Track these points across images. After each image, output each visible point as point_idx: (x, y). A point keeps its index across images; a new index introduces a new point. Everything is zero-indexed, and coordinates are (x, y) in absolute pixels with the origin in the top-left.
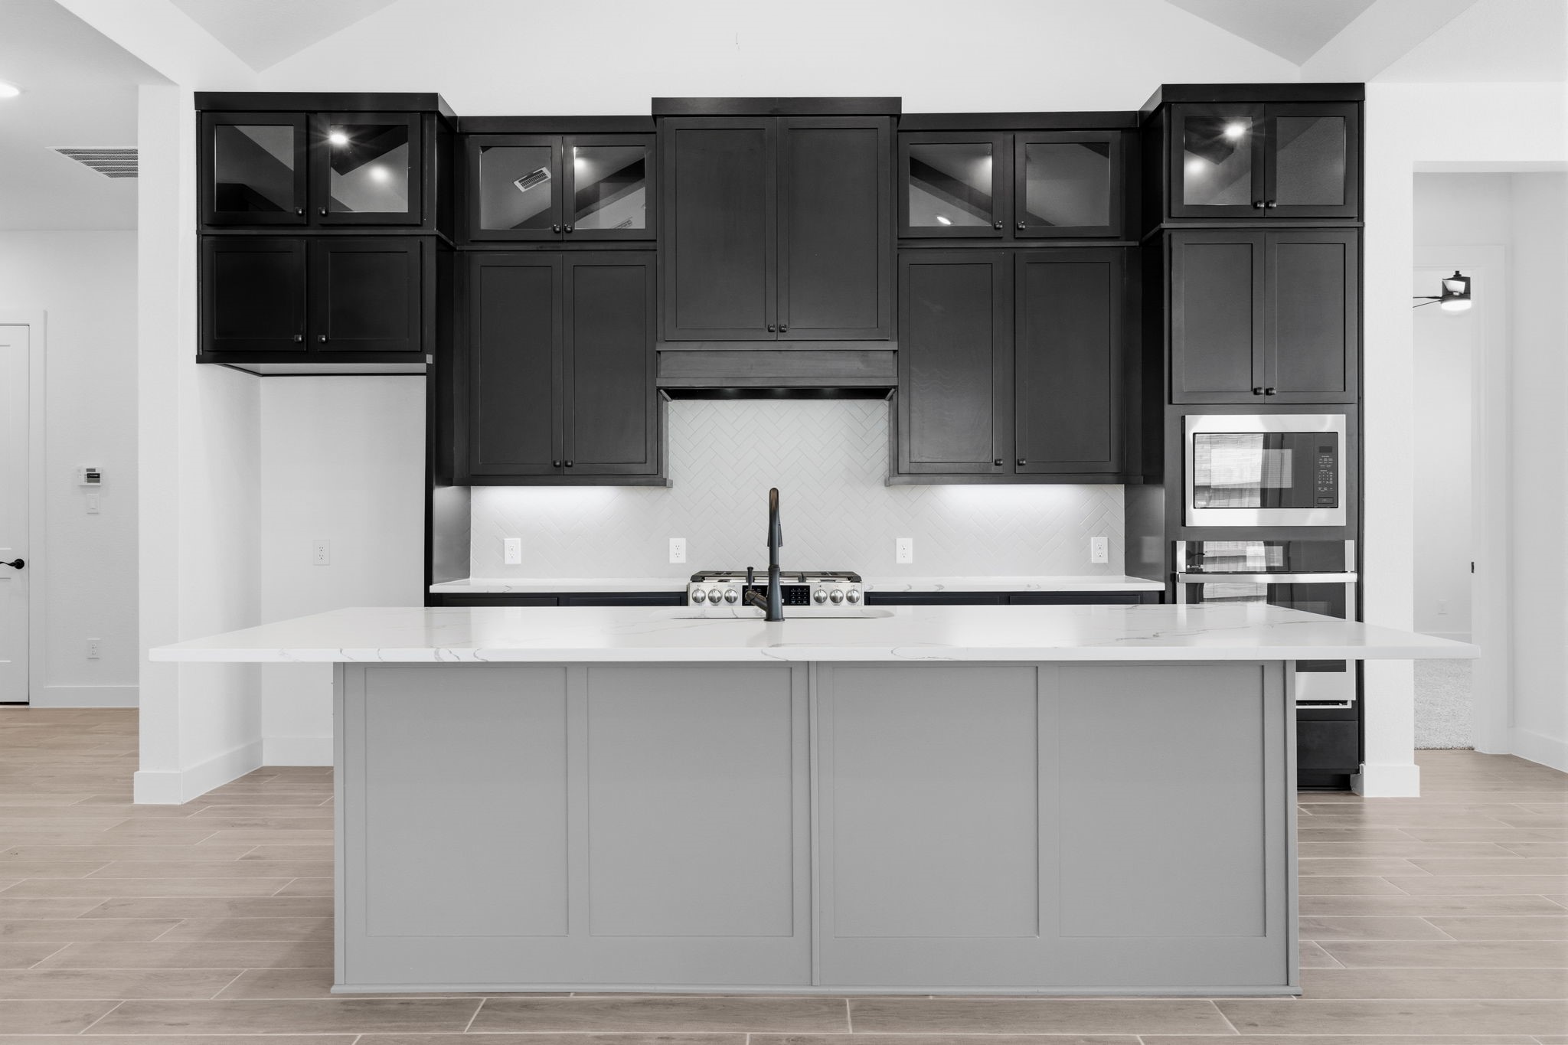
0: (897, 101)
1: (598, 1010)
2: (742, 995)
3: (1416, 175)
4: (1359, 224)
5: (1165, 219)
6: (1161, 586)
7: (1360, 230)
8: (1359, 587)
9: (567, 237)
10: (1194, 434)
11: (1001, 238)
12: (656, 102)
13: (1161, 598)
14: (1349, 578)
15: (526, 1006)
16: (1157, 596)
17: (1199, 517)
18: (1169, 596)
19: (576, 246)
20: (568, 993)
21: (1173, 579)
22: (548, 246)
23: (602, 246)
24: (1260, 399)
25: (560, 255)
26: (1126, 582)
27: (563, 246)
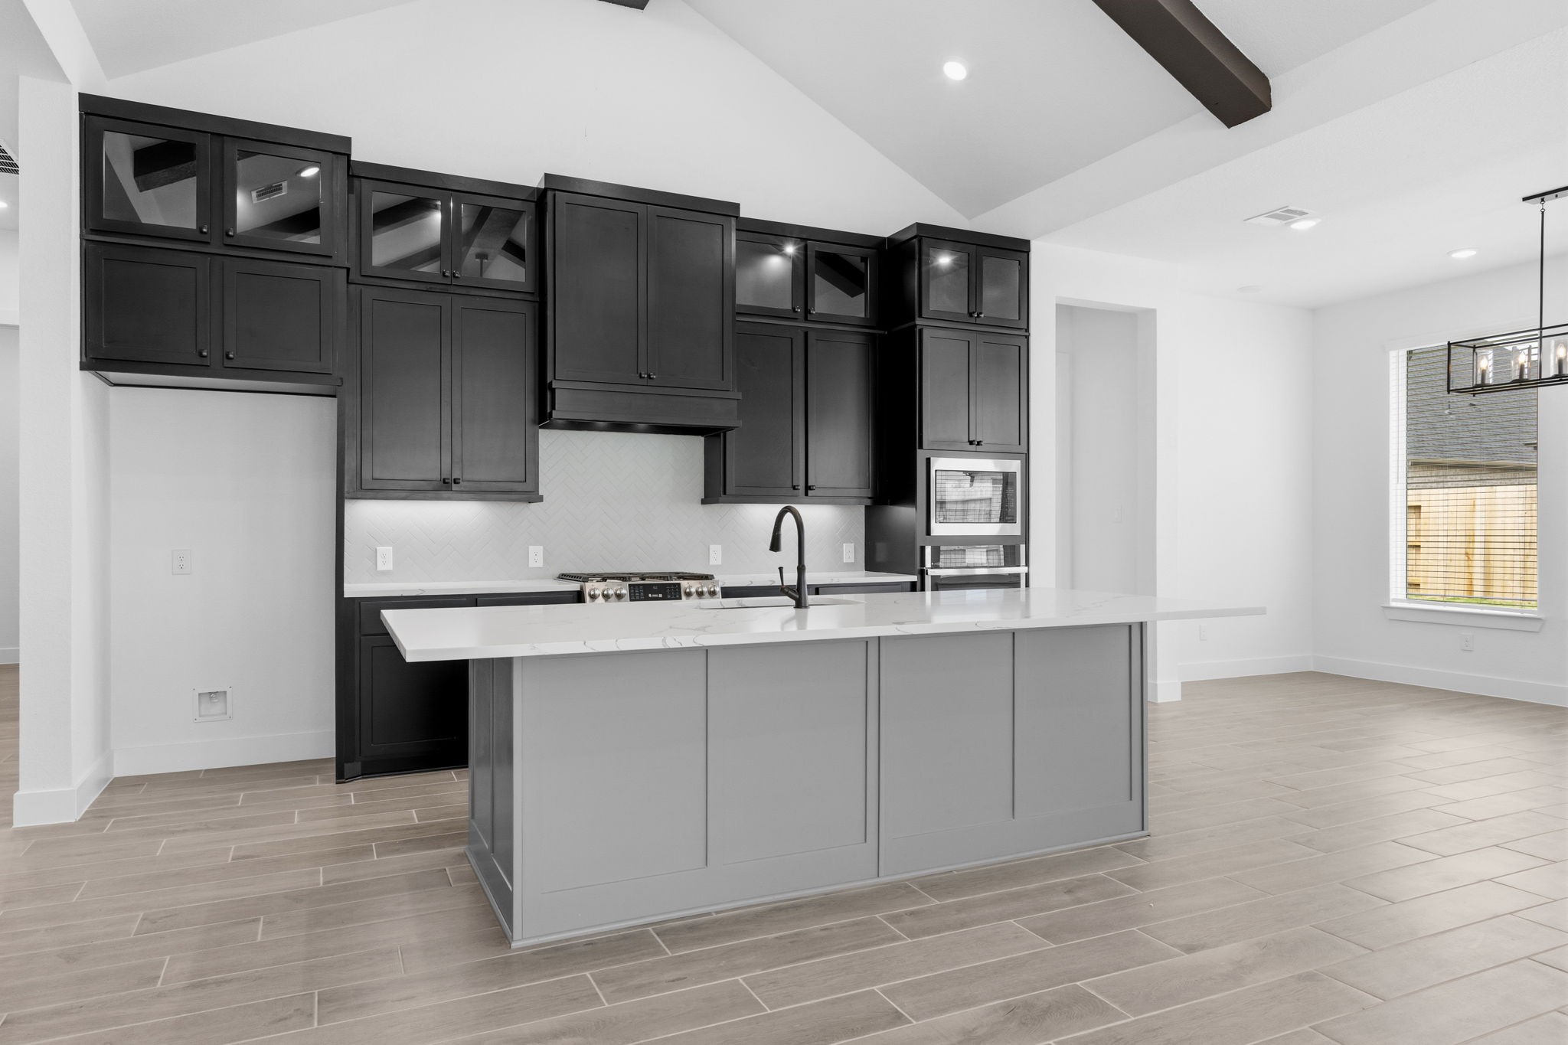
0: (737, 206)
1: (748, 921)
2: (837, 892)
3: (1058, 306)
4: (1027, 334)
5: (917, 318)
6: (914, 578)
7: (1027, 337)
8: (1027, 575)
9: (455, 282)
10: (936, 471)
11: (796, 319)
12: (547, 176)
13: (913, 587)
14: (1022, 570)
15: (692, 928)
16: (909, 585)
17: (938, 529)
18: (919, 586)
19: (464, 291)
20: (709, 914)
21: (922, 573)
22: (438, 288)
23: (487, 293)
24: (973, 447)
25: (449, 297)
26: (866, 576)
27: (452, 290)
